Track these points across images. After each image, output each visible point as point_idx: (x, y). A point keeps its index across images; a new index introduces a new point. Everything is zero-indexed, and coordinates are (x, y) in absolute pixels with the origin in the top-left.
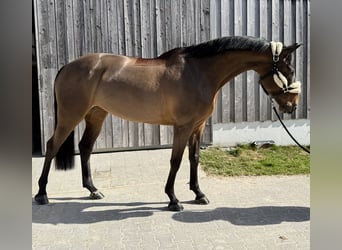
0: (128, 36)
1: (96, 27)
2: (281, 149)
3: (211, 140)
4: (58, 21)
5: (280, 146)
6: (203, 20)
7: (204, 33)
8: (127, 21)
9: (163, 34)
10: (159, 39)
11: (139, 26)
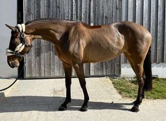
0: (74, 12)
1: (57, 7)
2: (162, 81)
3: (120, 73)
4: (36, 3)
5: (161, 79)
6: (118, 4)
7: (118, 11)
8: (74, 4)
9: (94, 11)
10: (92, 14)
11: (81, 6)
